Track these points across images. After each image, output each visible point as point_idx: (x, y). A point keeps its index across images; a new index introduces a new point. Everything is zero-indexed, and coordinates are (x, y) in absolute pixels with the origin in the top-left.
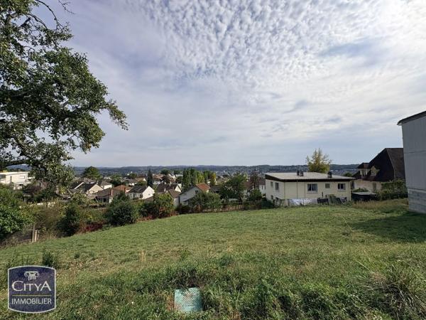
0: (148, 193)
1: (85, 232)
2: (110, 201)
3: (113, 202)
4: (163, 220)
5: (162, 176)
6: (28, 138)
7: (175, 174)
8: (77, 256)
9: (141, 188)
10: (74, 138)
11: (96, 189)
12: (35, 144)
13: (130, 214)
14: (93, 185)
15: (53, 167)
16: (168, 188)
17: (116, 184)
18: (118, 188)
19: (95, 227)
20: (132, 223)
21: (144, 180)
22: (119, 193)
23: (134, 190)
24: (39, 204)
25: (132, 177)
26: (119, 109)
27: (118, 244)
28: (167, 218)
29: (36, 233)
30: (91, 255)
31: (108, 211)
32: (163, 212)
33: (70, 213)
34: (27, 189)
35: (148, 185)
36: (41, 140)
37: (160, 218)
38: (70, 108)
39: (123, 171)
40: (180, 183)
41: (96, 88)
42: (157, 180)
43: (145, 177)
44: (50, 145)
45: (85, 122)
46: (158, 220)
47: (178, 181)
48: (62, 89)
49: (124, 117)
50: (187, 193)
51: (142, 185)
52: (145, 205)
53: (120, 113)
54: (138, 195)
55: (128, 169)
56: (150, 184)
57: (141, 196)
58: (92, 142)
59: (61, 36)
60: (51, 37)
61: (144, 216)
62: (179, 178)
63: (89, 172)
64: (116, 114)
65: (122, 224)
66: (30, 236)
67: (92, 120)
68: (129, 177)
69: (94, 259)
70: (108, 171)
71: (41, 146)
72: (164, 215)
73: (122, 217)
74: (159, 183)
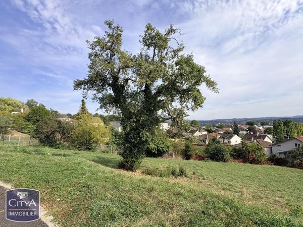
0: (236, 140)
1: (195, 160)
2: (207, 143)
3: (209, 143)
4: (254, 166)
5: (247, 126)
6: (170, 107)
7: (262, 125)
8: (194, 174)
9: (228, 135)
10: (188, 104)
11: (197, 134)
12: (173, 109)
13: (222, 154)
14: (196, 131)
15: (180, 121)
16: (256, 138)
17: (209, 131)
18: (211, 134)
19: (201, 158)
20: (225, 161)
21: (231, 129)
22: (212, 138)
23: (223, 137)
24: (173, 140)
25: (220, 127)
26: (212, 80)
27: (217, 174)
28: (258, 166)
29: (174, 154)
30: (202, 176)
31: (207, 149)
32: (254, 159)
33: (187, 146)
34: (169, 132)
35: (235, 134)
36: (175, 107)
37: (251, 163)
38: (185, 87)
39: (213, 123)
40: (269, 134)
41: (199, 71)
42: (243, 130)
43: (231, 127)
44: (179, 109)
45: (195, 93)
46: (248, 164)
47: (267, 131)
48: (182, 78)
49: (216, 84)
50: (281, 145)
51: (229, 133)
52: (235, 149)
53: (213, 82)
54: (226, 141)
55: (217, 121)
56: (236, 132)
57: (229, 142)
58: (199, 105)
59: (179, 50)
60: (175, 52)
61: (235, 158)
62: (267, 129)
63: (193, 123)
64: (211, 84)
65: (217, 160)
66: (172, 155)
67: (198, 91)
68: (218, 127)
69: (204, 179)
70: (204, 123)
71: (175, 110)
72: (254, 161)
73: (217, 155)
74: (245, 133)
